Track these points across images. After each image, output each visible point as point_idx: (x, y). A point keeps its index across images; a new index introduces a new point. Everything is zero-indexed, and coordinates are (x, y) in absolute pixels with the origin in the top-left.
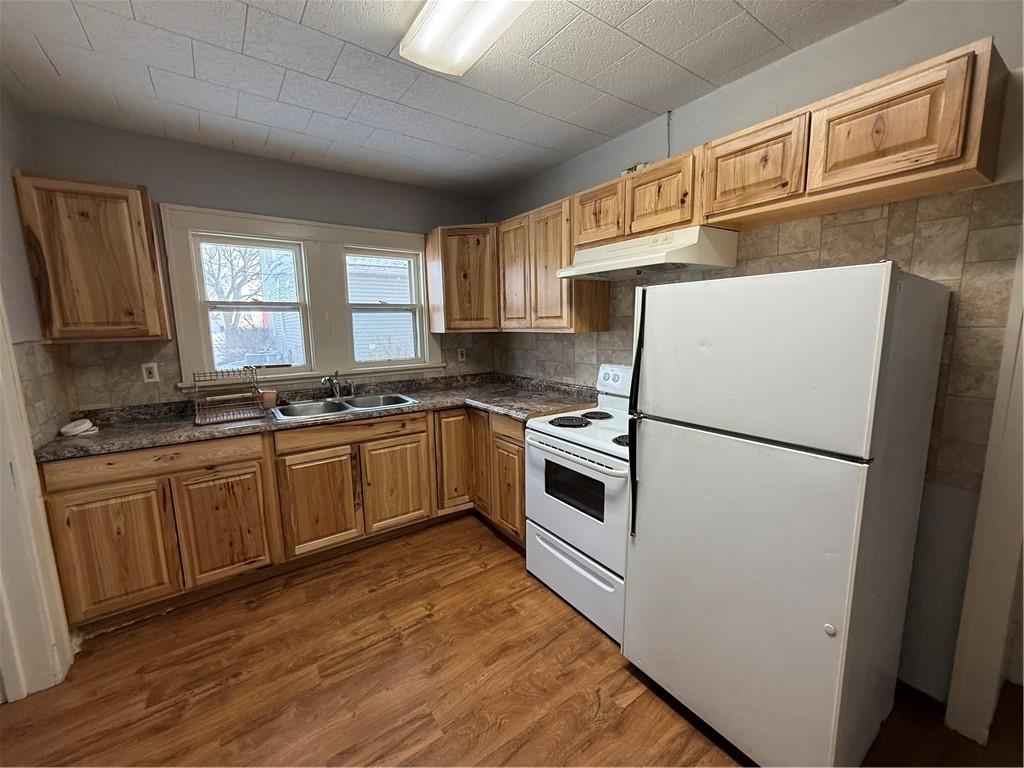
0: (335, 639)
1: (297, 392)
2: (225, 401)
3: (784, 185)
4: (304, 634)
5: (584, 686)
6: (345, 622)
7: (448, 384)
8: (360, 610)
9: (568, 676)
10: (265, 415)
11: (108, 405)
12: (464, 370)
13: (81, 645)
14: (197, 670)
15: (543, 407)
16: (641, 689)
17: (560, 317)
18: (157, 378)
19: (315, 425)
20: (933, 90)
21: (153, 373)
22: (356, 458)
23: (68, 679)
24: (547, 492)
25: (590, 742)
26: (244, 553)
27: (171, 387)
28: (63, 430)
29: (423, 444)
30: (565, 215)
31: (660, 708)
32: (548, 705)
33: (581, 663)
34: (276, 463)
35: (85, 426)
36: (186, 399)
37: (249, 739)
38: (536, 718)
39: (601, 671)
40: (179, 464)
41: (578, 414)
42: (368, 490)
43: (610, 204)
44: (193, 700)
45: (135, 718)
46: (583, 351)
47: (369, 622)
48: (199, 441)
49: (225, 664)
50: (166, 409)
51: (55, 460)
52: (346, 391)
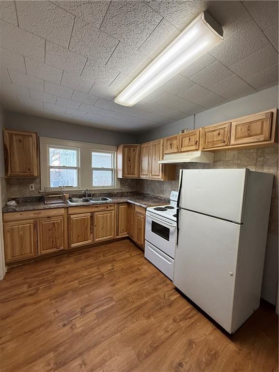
0: (83, 274)
1: (74, 195)
2: (52, 197)
3: (224, 142)
4: (74, 271)
5: (161, 293)
6: (86, 269)
7: (122, 195)
8: (91, 266)
9: (156, 290)
10: (65, 202)
11: (19, 197)
12: (128, 190)
13: (7, 270)
14: (42, 280)
15: (152, 204)
16: (178, 295)
17: (159, 175)
18: (33, 189)
19: (80, 206)
20: (262, 121)
21: (33, 187)
22: (92, 217)
23: (4, 279)
24: (152, 231)
25: (161, 308)
26: (56, 245)
27: (37, 192)
28: (7, 203)
29: (113, 214)
30: (161, 144)
31: (184, 301)
32: (149, 297)
33: (160, 286)
34: (68, 217)
35: (13, 203)
36: (41, 196)
37: (58, 300)
38: (145, 300)
39: (166, 289)
40: (40, 216)
41: (163, 207)
42: (95, 228)
43: (175, 142)
44: (41, 288)
45: (25, 291)
46: (167, 186)
47: (94, 269)
48: (46, 209)
49: (50, 278)
50: (35, 199)
51: (7, 212)
52: (89, 195)
